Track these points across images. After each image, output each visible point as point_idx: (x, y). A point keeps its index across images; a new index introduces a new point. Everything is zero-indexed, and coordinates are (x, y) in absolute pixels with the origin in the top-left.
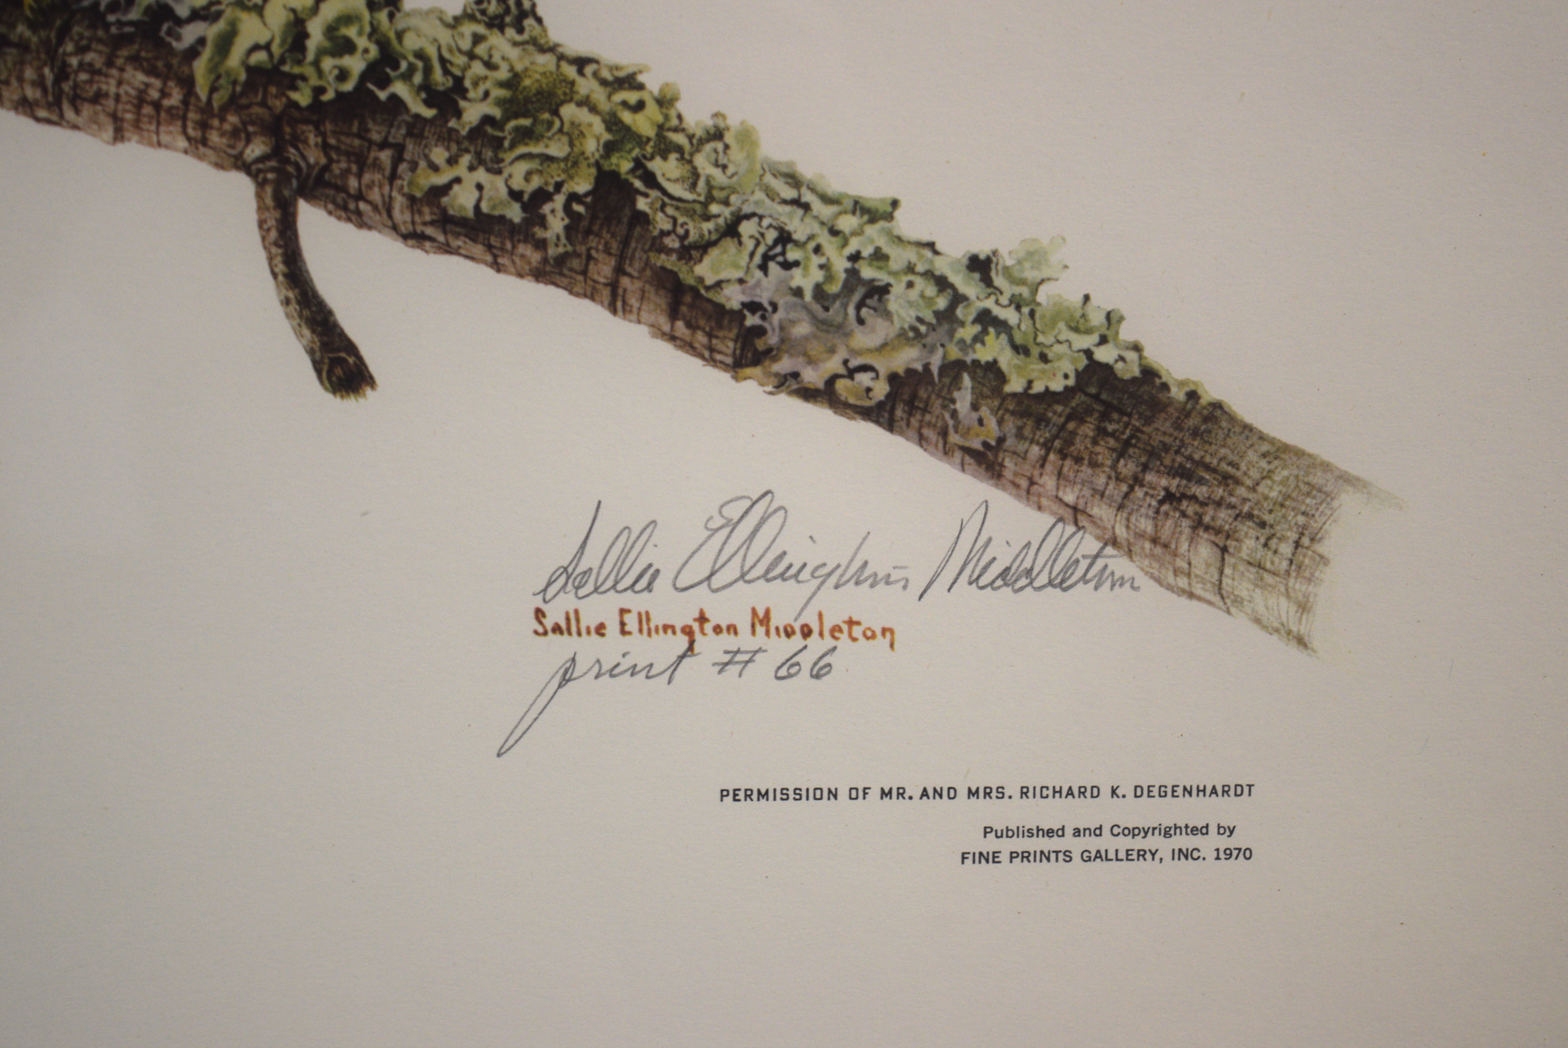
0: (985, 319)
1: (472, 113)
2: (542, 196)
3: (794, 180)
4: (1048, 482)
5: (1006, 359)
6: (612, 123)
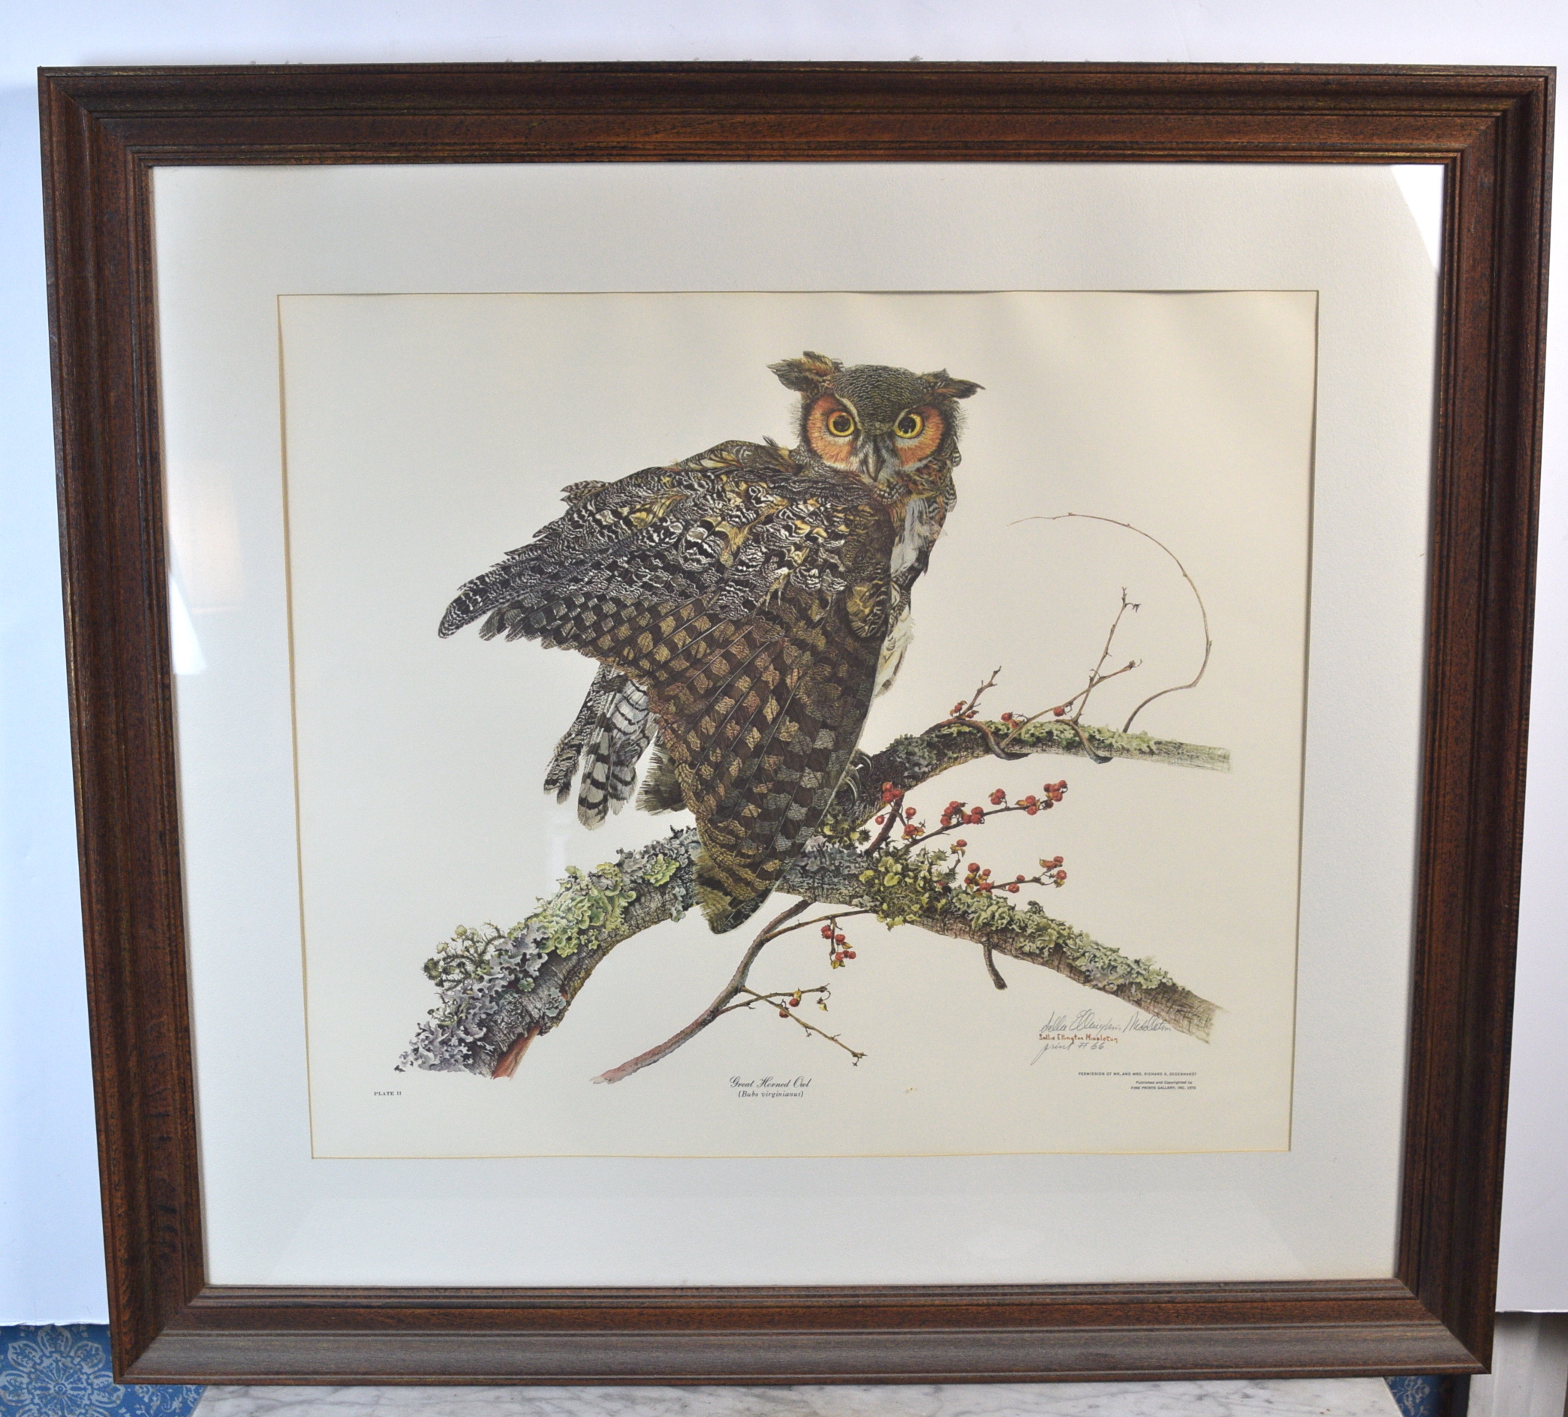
0: (1138, 973)
1: (1029, 931)
2: (1043, 948)
3: (1097, 944)
4: (1151, 1008)
5: (1143, 982)
6: (1059, 933)
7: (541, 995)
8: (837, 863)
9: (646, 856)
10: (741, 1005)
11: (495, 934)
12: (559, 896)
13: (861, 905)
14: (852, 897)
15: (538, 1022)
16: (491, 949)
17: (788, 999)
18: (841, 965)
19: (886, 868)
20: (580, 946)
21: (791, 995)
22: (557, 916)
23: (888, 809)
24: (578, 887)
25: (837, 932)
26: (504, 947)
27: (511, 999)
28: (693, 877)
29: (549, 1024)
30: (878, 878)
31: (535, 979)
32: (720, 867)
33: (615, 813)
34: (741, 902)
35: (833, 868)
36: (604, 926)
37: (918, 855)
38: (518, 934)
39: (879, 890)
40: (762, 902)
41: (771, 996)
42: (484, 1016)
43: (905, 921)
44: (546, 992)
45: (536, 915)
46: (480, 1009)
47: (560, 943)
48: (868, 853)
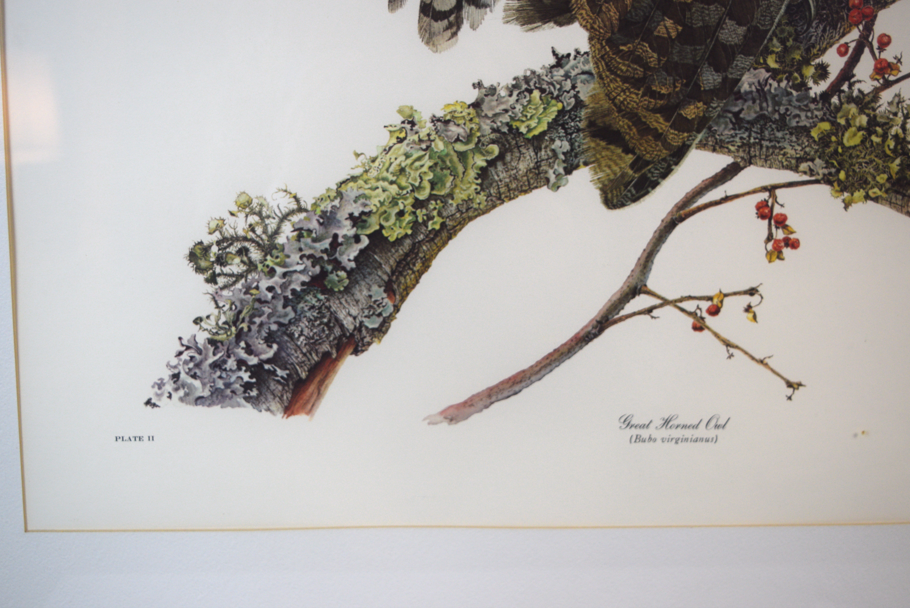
7: (358, 296)
8: (782, 110)
9: (515, 93)
10: (640, 313)
11: (293, 206)
12: (387, 150)
13: (811, 172)
14: (800, 160)
15: (352, 335)
16: (287, 230)
17: (705, 305)
18: (780, 257)
19: (847, 121)
20: (415, 225)
21: (710, 299)
22: (384, 179)
23: (854, 35)
24: (416, 138)
25: (777, 210)
26: (306, 226)
27: (314, 301)
28: (582, 125)
29: (367, 339)
30: (836, 135)
31: (350, 273)
32: (620, 111)
33: (473, 27)
34: (648, 163)
35: (777, 116)
36: (451, 195)
37: (890, 104)
38: (327, 206)
39: (836, 151)
40: (677, 164)
41: (682, 300)
42: (274, 327)
43: (867, 197)
44: (365, 293)
45: (354, 179)
46: (270, 316)
47: (387, 219)
48: (825, 96)
